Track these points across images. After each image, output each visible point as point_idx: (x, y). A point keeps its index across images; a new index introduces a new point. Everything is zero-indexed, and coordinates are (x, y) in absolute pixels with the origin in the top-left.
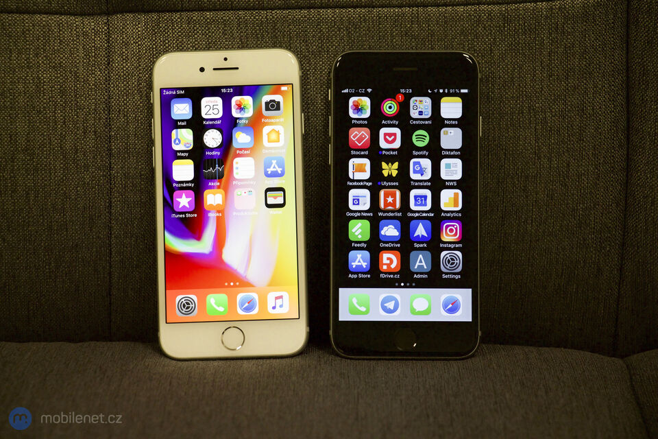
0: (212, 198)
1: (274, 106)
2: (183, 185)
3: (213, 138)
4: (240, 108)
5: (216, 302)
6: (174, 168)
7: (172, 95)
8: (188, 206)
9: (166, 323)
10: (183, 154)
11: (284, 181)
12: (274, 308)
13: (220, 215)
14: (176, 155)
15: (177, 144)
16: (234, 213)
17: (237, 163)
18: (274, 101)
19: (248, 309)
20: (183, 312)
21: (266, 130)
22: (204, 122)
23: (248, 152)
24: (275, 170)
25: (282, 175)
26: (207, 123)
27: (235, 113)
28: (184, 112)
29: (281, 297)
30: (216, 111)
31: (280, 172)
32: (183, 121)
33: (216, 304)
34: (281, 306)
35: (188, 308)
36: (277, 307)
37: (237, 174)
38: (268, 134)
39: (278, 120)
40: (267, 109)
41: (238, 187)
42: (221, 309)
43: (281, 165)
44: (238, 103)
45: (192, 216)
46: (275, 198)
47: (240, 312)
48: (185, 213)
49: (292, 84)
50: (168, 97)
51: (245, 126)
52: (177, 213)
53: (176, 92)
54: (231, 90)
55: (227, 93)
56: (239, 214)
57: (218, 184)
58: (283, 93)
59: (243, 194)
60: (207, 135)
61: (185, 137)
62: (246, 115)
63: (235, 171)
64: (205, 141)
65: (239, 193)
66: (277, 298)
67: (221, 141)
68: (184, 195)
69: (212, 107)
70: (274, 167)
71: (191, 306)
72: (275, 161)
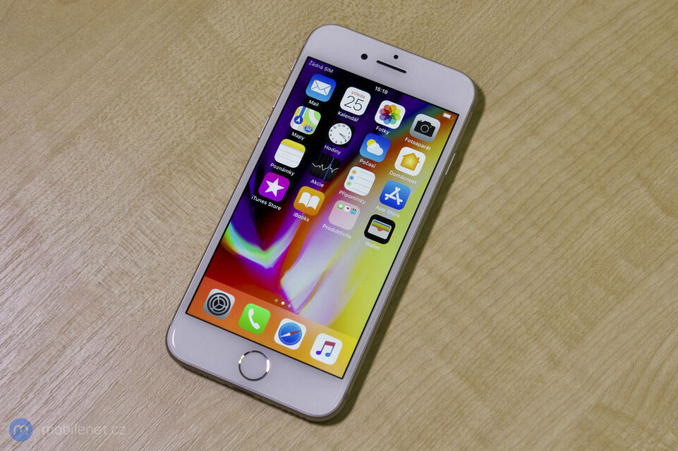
0: (308, 199)
1: (426, 129)
2: (281, 172)
3: (340, 134)
4: (387, 115)
5: (255, 315)
6: (281, 147)
7: (318, 68)
8: (275, 194)
9: (186, 313)
10: (299, 137)
11: (398, 216)
12: (319, 353)
13: (308, 220)
14: (289, 134)
15: (297, 123)
16: (324, 226)
17: (354, 172)
18: (429, 124)
19: (288, 341)
20: (212, 309)
21: (405, 151)
22: (339, 113)
23: (373, 166)
24: (394, 198)
25: (401, 207)
26: (342, 115)
27: (378, 118)
28: (322, 92)
29: (333, 344)
30: (358, 107)
31: (398, 204)
32: (316, 101)
33: (253, 317)
34: (328, 355)
35: (219, 307)
36: (323, 353)
37: (349, 184)
38: (404, 156)
39: (423, 146)
40: (417, 129)
41: (341, 198)
42: (256, 326)
43: (404, 196)
44: (388, 109)
45: (275, 207)
46: (380, 229)
47: (277, 339)
48: (268, 201)
49: (458, 115)
50: (312, 69)
51: (384, 136)
52: (259, 197)
53: (324, 68)
54: (386, 92)
55: (381, 93)
56: (329, 229)
57: (322, 186)
58: (443, 120)
59: (345, 209)
60: (335, 128)
61: (310, 119)
62: (390, 126)
63: (348, 179)
64: (330, 133)
65: (341, 206)
66: (327, 343)
67: (348, 140)
68: (277, 181)
69: (355, 101)
70: (395, 196)
71: (224, 306)
72: (399, 189)
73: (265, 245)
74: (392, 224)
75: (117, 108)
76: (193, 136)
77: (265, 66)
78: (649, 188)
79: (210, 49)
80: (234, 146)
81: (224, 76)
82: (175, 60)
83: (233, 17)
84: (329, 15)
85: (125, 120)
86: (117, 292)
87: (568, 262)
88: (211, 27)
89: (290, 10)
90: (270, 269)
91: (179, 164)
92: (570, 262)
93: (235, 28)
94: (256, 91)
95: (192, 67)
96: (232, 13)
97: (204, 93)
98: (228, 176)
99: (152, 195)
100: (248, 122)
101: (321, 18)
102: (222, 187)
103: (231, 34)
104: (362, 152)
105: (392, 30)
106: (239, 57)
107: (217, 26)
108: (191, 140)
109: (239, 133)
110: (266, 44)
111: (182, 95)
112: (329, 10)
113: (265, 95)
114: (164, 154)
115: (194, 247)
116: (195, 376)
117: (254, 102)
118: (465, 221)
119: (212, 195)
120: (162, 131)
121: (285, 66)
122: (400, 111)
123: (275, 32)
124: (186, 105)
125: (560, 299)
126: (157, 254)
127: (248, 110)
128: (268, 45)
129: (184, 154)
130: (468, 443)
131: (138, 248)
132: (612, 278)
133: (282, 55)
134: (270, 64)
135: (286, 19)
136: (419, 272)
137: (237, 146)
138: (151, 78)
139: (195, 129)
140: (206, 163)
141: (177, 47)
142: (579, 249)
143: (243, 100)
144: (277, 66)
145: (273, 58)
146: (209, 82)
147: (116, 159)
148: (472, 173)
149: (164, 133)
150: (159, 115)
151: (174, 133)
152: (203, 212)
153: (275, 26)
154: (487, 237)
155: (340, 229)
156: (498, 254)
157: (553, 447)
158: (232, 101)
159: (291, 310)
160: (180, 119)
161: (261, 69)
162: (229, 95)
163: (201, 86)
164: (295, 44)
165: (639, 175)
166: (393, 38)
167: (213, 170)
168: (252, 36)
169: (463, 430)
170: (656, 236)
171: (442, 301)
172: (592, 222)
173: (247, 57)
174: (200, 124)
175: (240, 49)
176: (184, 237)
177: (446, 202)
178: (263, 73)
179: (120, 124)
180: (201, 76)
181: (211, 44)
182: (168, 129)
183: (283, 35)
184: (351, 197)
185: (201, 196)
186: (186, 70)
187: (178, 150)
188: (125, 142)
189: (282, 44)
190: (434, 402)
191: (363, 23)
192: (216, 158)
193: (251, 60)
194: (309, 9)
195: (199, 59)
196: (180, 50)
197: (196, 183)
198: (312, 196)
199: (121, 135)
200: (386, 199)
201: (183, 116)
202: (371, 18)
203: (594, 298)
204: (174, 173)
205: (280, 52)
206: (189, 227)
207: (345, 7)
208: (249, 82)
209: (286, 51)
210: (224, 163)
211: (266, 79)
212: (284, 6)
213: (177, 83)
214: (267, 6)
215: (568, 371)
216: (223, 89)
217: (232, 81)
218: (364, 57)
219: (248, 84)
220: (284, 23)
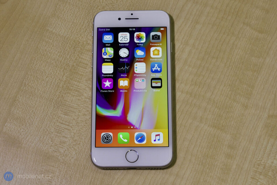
0: (123, 83)
1: (156, 37)
2: (107, 77)
3: (124, 53)
4: (139, 38)
5: (123, 136)
6: (103, 67)
7: (103, 31)
8: (109, 86)
9: (95, 147)
10: (108, 60)
11: (161, 75)
12: (155, 141)
13: (127, 91)
14: (104, 61)
15: (105, 55)
16: (134, 91)
17: (136, 65)
18: (157, 35)
19: (141, 141)
20: (105, 141)
21: (152, 49)
22: (120, 45)
23: (142, 60)
24: (157, 69)
25: (160, 71)
26: (121, 45)
27: (136, 41)
28: (109, 39)
29: (159, 135)
30: (126, 39)
31: (159, 70)
32: (108, 44)
33: (123, 137)
34: (159, 140)
35: (107, 139)
36: (157, 140)
37: (136, 70)
38: (153, 51)
39: (158, 44)
40: (153, 39)
41: (136, 77)
42: (126, 141)
43: (160, 66)
44: (138, 36)
45: (111, 91)
46: (156, 83)
47: (136, 142)
48: (108, 90)
49: (166, 27)
50: (101, 32)
51: (141, 47)
52: (104, 90)
53: (106, 30)
54: (134, 29)
55: (132, 30)
56: (137, 91)
57: (126, 75)
58: (161, 31)
59: (140, 81)
60: (121, 51)
61: (109, 52)
62: (142, 42)
63: (135, 69)
64: (120, 54)
65: (137, 80)
66: (156, 135)
67: (128, 54)
68: (107, 81)
69: (124, 37)
70: (156, 68)
71: (109, 138)
72: (157, 65)
73: (114, 108)
74: (160, 79)
75: (29, 78)
76: (65, 77)
77: (80, 39)
78: (250, 26)
79: (55, 40)
80: (83, 75)
81: (66, 49)
82: (43, 51)
83: (59, 25)
84: (97, 9)
85: (34, 82)
86: (62, 151)
87: (232, 66)
88: (52, 32)
89: (80, 13)
90: (121, 116)
91: (64, 91)
92: (233, 66)
93: (61, 28)
94: (82, 50)
95: (51, 51)
96: (58, 23)
97: (61, 59)
98: (86, 88)
99: (59, 107)
100: (84, 63)
101: (94, 11)
102: (85, 93)
103: (61, 31)
104: (136, 56)
105: (124, 5)
106: (69, 39)
107: (54, 30)
108: (65, 79)
109: (82, 69)
110: (77, 30)
111: (53, 63)
112: (96, 7)
113: (86, 50)
114: (56, 89)
115: (85, 121)
116: (109, 171)
117: (83, 54)
118: (187, 67)
119: (83, 97)
120: (51, 81)
121: (89, 35)
122: (143, 34)
123: (78, 24)
124: (56, 66)
125: (236, 82)
126: (71, 129)
127: (82, 59)
128: (78, 30)
129: (64, 86)
130: (227, 151)
131: (63, 130)
132: (252, 66)
133: (85, 32)
134: (82, 37)
135: (80, 17)
136: (178, 94)
137: (84, 74)
138: (37, 61)
139: (64, 75)
140: (75, 86)
141: (42, 45)
142: (235, 60)
143: (78, 55)
144: (85, 37)
145: (82, 34)
146: (61, 54)
147: (37, 99)
148: (181, 47)
149: (52, 81)
150: (47, 75)
151: (56, 79)
152: (82, 106)
153: (77, 21)
154: (198, 70)
155: (141, 89)
156: (205, 74)
157: (260, 139)
158: (74, 58)
159: (136, 128)
160: (56, 73)
161: (79, 41)
162: (72, 55)
163: (59, 56)
164: (88, 25)
165: (244, 23)
166: (126, 8)
167: (79, 87)
168: (70, 29)
169: (223, 147)
170: (261, 43)
171: (192, 101)
172: (235, 48)
173: (71, 38)
174: (65, 71)
175: (67, 36)
176: (79, 118)
177: (176, 63)
178: (81, 42)
179: (32, 84)
180: (57, 53)
181: (55, 38)
182: (53, 79)
183: (82, 23)
184: (140, 75)
185: (79, 100)
186: (50, 53)
187: (61, 86)
188: (38, 91)
189: (83, 27)
190: (207, 141)
191: (112, 7)
192: (78, 82)
193: (74, 38)
194: (88, 10)
195: (53, 46)
196: (43, 46)
197: (74, 95)
198: (124, 81)
199: (35, 89)
200: (153, 70)
201: (57, 71)
202: (114, 3)
203: (248, 76)
204: (64, 95)
205: (84, 31)
206: (80, 114)
207: (101, 3)
208: (77, 47)
209: (86, 29)
210: (82, 83)
211: (83, 43)
212: (77, 12)
213: (48, 59)
214: (70, 15)
215: (252, 108)
216: (68, 54)
217: (70, 50)
218: (119, 19)
219: (77, 48)
220: (80, 19)
